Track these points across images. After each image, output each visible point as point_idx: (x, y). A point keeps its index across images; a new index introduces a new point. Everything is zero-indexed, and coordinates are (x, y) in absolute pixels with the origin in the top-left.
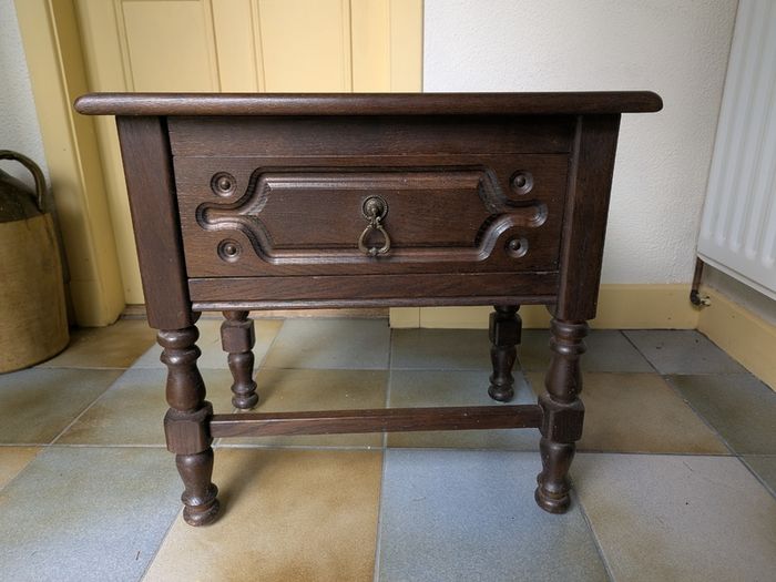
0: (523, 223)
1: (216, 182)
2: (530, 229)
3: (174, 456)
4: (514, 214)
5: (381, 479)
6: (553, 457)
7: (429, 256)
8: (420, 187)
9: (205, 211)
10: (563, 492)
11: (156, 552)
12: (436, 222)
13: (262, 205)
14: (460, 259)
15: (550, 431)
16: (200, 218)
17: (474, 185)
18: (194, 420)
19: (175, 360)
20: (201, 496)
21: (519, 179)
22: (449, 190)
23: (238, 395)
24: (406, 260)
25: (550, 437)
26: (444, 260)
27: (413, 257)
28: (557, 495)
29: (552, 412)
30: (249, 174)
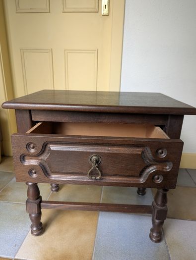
0: (161, 170)
1: (29, 146)
2: (164, 172)
3: (28, 214)
4: (157, 165)
5: (97, 223)
6: (156, 224)
7: (118, 180)
8: (116, 152)
9: (24, 157)
10: (159, 236)
11: (22, 244)
12: (122, 166)
13: (48, 156)
14: (132, 182)
15: (155, 216)
16: (22, 159)
17: (140, 153)
18: (36, 203)
19: (30, 184)
20: (37, 227)
21: (160, 151)
22: (128, 154)
23: (53, 187)
24: (108, 181)
25: (155, 218)
26: (126, 182)
27: (111, 180)
28: (157, 237)
29: (156, 210)
30: (42, 144)
